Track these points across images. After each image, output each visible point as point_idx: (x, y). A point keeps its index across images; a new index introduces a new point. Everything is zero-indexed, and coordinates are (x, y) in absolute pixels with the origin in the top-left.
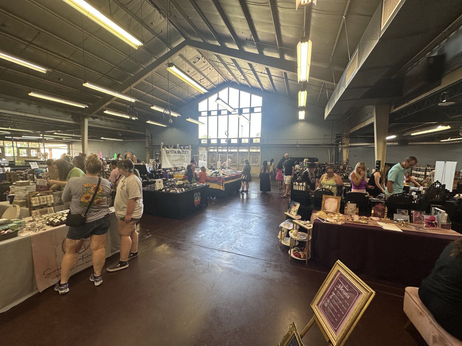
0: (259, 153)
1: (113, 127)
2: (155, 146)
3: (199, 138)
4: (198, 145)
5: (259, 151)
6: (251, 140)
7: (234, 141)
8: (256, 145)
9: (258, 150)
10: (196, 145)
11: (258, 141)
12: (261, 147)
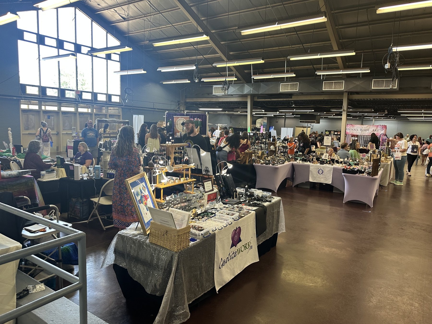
3: (21, 83)
12: (122, 108)
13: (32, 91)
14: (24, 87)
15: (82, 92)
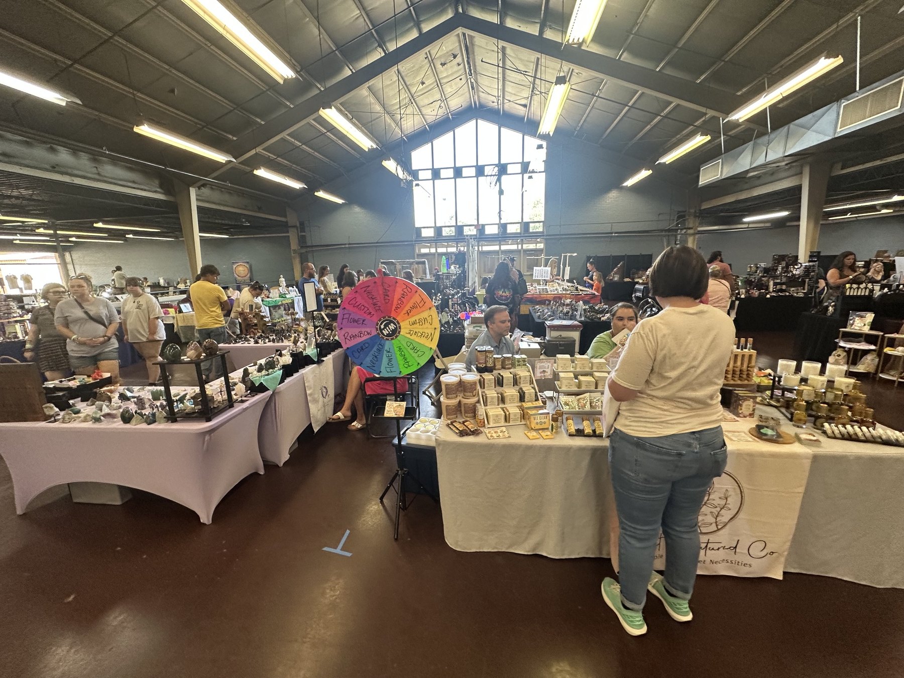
0: (541, 251)
1: (234, 207)
2: (312, 246)
3: (416, 226)
4: (415, 241)
5: (541, 246)
6: (526, 226)
7: (491, 230)
8: (535, 236)
9: (538, 245)
10: (412, 241)
11: (539, 228)
12: (546, 239)
13: (428, 233)
14: (419, 231)
15: (483, 226)
